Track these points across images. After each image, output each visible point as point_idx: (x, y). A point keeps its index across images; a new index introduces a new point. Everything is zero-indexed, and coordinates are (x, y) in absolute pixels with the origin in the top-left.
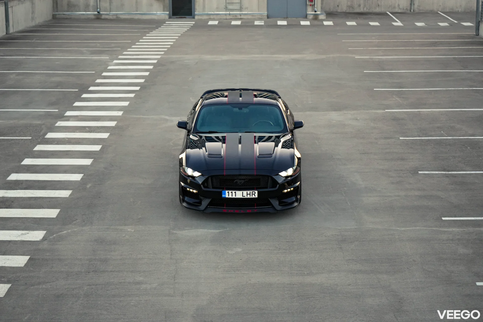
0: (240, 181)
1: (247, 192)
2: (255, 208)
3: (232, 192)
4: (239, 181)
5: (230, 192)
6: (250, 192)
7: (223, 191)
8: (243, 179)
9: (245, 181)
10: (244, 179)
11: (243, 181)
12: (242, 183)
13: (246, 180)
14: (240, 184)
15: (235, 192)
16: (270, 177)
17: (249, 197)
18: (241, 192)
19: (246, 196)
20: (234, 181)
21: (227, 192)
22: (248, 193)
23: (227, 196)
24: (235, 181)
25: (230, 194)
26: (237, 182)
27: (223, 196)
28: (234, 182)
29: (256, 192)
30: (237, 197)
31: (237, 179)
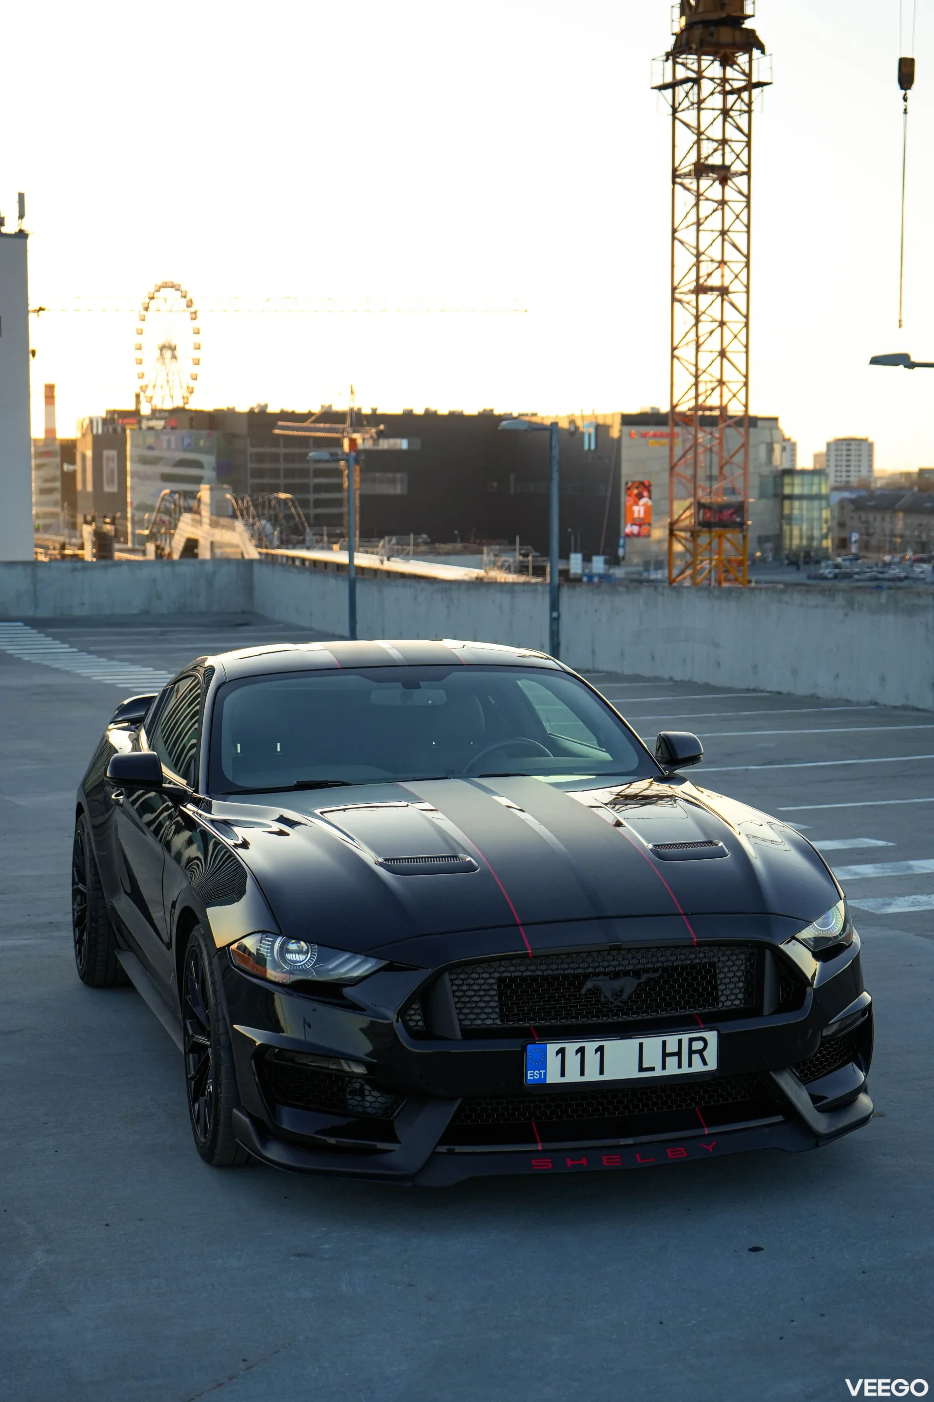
0: (617, 984)
1: (664, 1043)
2: (705, 1136)
3: (581, 1050)
4: (608, 987)
5: (571, 1047)
6: (680, 1041)
7: (530, 1047)
8: (626, 973)
9: (639, 984)
10: (637, 974)
11: (629, 985)
12: (625, 996)
13: (644, 978)
14: (616, 1003)
15: (601, 1049)
16: (768, 953)
17: (676, 1071)
18: (632, 1044)
19: (658, 1065)
20: (582, 984)
21: (552, 1048)
22: (668, 1051)
23: (553, 1076)
24: (589, 985)
25: (573, 1061)
26: (596, 992)
27: (532, 1075)
28: (583, 991)
29: (712, 1037)
30: (610, 1075)
31: (598, 974)
